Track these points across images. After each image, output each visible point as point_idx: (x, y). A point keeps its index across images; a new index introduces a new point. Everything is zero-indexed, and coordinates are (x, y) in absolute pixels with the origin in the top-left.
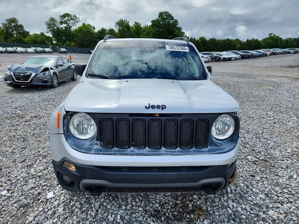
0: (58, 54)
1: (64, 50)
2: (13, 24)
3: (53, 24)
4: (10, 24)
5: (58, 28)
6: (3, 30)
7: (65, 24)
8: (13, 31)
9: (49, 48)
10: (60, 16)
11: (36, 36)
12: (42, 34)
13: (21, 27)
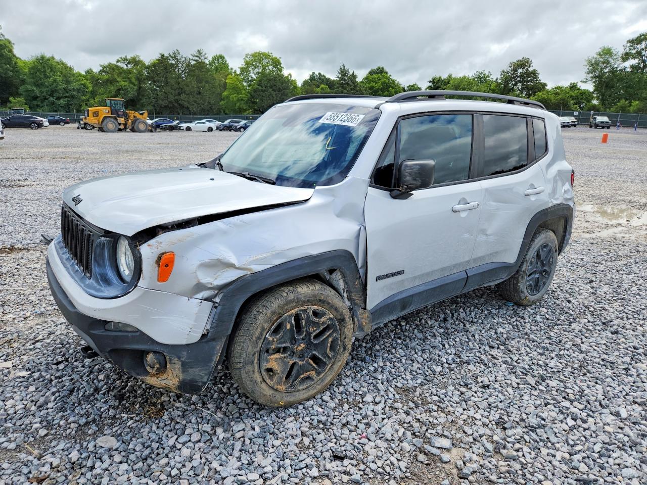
0: (588, 128)
1: (605, 119)
2: (520, 71)
3: (603, 63)
4: (515, 70)
5: (613, 71)
6: (500, 84)
7: (634, 58)
8: (516, 85)
9: (572, 115)
10: (629, 42)
11: (558, 90)
12: (573, 87)
13: (534, 74)
